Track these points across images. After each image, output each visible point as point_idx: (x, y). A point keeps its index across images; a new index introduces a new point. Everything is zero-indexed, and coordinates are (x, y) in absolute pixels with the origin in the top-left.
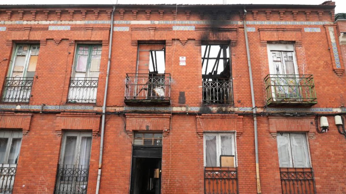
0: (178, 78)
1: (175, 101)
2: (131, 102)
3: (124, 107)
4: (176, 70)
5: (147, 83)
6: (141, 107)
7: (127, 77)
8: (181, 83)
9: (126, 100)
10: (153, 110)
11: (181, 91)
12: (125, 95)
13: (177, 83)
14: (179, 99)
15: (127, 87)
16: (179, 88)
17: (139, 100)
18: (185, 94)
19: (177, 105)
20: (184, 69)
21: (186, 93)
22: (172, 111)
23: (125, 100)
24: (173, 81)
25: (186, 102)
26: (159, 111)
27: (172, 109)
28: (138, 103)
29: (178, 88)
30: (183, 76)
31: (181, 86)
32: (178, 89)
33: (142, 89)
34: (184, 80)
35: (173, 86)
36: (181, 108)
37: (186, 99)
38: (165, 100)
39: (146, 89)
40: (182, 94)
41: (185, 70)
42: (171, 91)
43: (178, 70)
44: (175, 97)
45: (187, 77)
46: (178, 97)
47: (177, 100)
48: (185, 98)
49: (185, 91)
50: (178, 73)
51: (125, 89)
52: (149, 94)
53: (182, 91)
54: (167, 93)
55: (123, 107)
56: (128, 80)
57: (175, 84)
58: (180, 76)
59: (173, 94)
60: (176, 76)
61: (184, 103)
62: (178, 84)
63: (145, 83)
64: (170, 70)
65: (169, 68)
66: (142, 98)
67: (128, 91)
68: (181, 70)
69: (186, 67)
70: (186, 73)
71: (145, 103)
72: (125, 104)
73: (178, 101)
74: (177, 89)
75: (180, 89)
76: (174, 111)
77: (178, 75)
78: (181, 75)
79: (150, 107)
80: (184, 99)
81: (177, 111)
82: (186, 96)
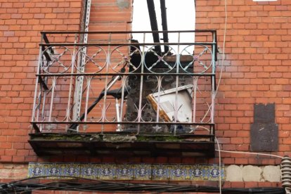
0: (247, 50)
1: (234, 140)
2: (55, 146)
3: (31, 166)
4: (240, 20)
5: (123, 70)
6: (96, 167)
7: (46, 45)
8: (260, 69)
9: (37, 134)
10: (147, 178)
11: (259, 101)
12: (35, 118)
13: (243, 69)
14: (254, 133)
15: (44, 86)
16: (254, 88)
17: (88, 135)
18: (278, 114)
19: (244, 157)
20: (271, 13)
21: (279, 108)
22: (223, 183)
23: (32, 136)
24: (227, 63)
25: (281, 147)
26: (169, 182)
27: (225, 173)
28: (86, 146)
29: (247, 88)
30: (268, 44)
31: (260, 81)
32: (247, 95)
33: (102, 95)
34: (272, 57)
35: (228, 81)
36: (259, 169)
37: (283, 134)
38: (193, 136)
39: (117, 95)
40: (264, 115)
41: (275, 18)
42: (219, 101)
43: (246, 20)
44: (232, 126)
45: (285, 44)
46: (247, 127)
47: (244, 138)
48: (277, 130)
49: (277, 101)
50: (247, 32)
51: (37, 93)
52: (129, 113)
53: (265, 102)
54: (201, 109)
55: (26, 164)
56: (48, 59)
57: (235, 75)
58: (253, 45)
59: (227, 113)
60: (240, 45)
61: (273, 148)
62: (247, 75)
63: (116, 69)
64: (215, 20)
65: (211, 14)
66: (103, 128)
67: (48, 103)
68: (259, 20)
69: (278, 8)
70: (279, 32)
71: (111, 147)
72: (32, 153)
73: (247, 141)
74: (241, 95)
75: (254, 94)
76: (231, 183)
77: (248, 38)
78: (260, 38)
79: (134, 163)
80: (273, 131)
81: (244, 183)
82: (279, 120)
